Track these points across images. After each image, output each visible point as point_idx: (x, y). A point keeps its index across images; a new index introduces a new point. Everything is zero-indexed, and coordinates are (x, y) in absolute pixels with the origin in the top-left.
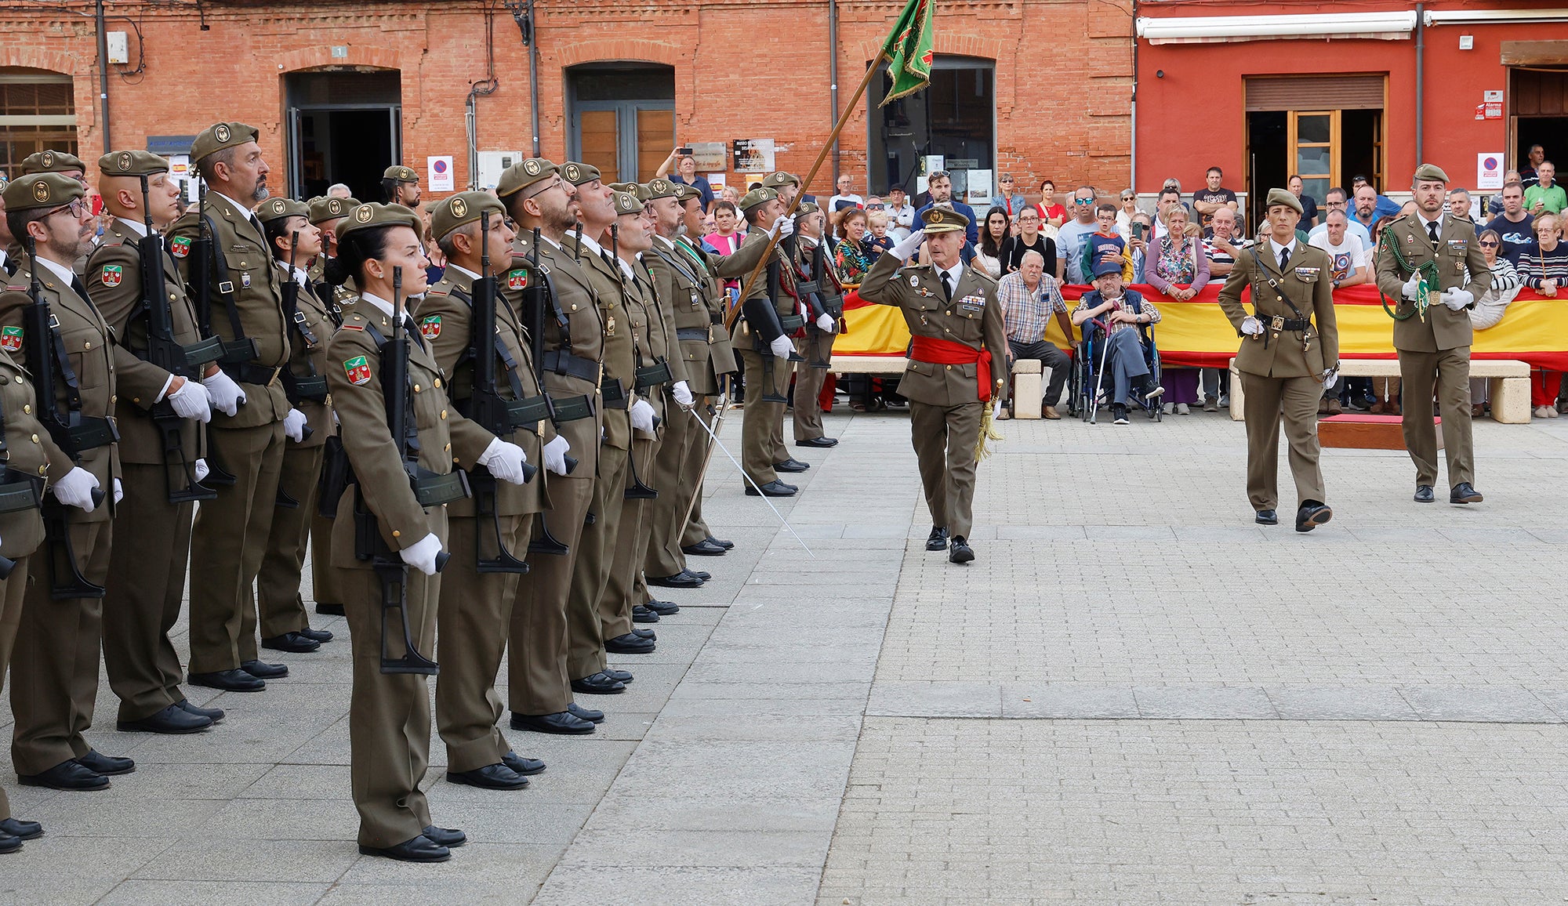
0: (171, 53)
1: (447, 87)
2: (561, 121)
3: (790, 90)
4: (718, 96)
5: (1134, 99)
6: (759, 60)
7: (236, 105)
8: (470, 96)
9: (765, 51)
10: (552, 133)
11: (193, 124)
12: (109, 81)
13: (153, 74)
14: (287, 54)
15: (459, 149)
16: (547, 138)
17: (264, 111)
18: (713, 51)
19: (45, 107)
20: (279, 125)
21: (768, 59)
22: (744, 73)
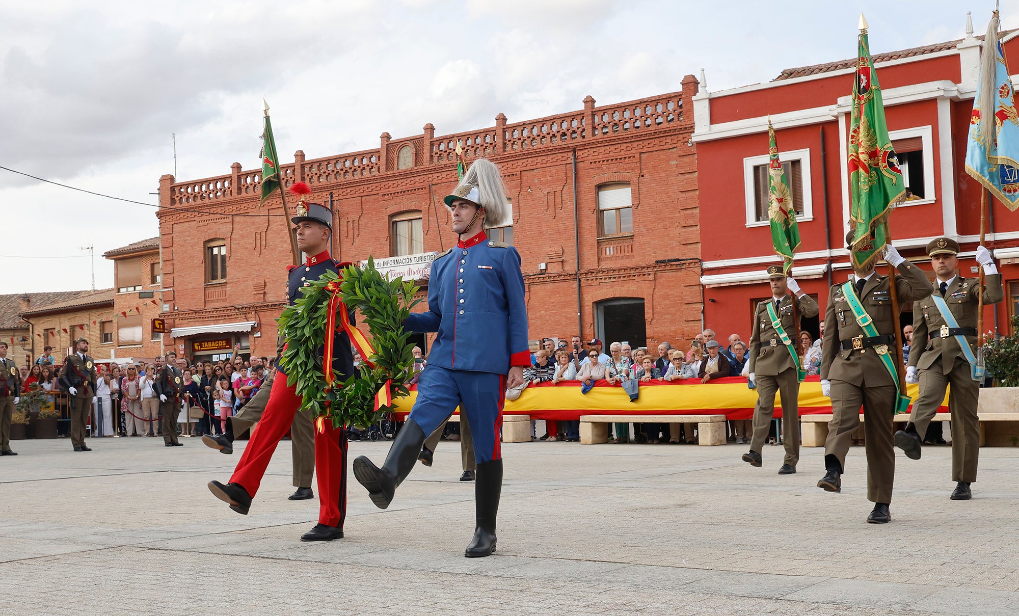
3: (564, 316)
4: (537, 321)
5: (703, 312)
6: (551, 304)
18: (535, 302)
22: (546, 311)
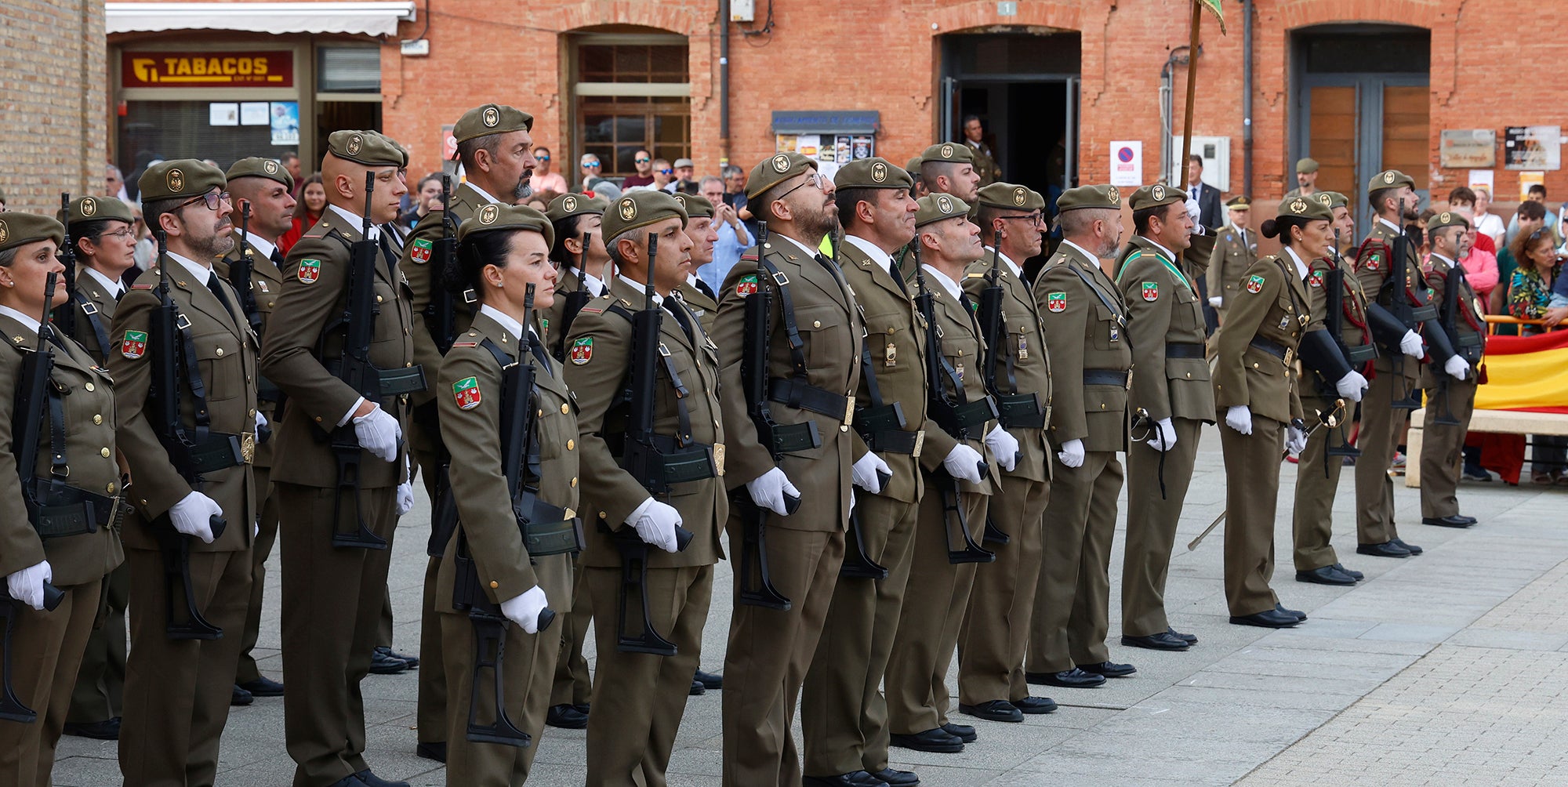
0: (805, 9)
1: (1138, 54)
2: (1281, 99)
4: (1488, 70)
6: (1543, 23)
7: (879, 74)
8: (1166, 65)
9: (1552, 10)
10: (1270, 114)
11: (828, 96)
12: (731, 43)
13: (783, 34)
14: (943, 11)
15: (1151, 133)
16: (1261, 121)
17: (913, 82)
18: (1483, 11)
19: (659, 74)
20: (930, 101)
21: (1556, 22)
22: (1523, 39)
